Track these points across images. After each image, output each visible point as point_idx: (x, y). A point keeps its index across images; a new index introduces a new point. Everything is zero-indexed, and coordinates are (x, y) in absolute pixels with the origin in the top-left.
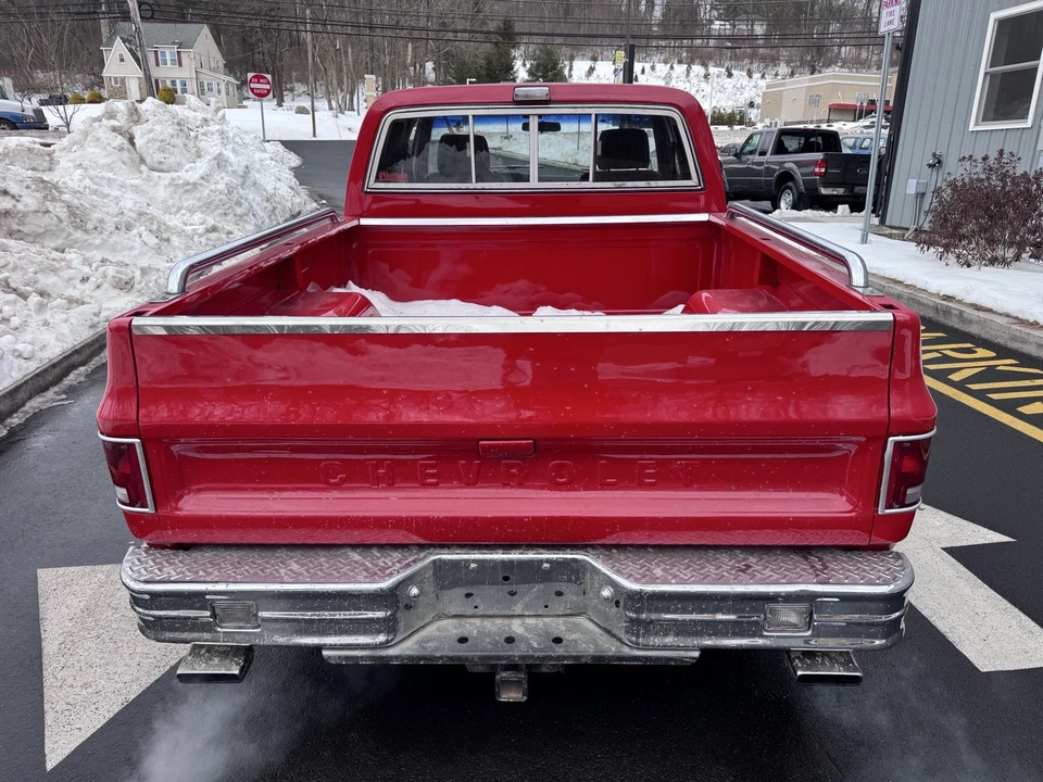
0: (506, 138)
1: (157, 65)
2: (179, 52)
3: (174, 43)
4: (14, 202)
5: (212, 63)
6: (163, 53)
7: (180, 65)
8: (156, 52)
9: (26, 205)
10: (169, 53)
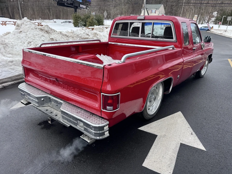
0: (225, 31)
1: (151, 13)
2: (156, 10)
3: (155, 9)
4: (89, 36)
5: (162, 13)
6: (153, 11)
7: (155, 13)
8: (151, 10)
9: (90, 37)
10: (154, 11)
